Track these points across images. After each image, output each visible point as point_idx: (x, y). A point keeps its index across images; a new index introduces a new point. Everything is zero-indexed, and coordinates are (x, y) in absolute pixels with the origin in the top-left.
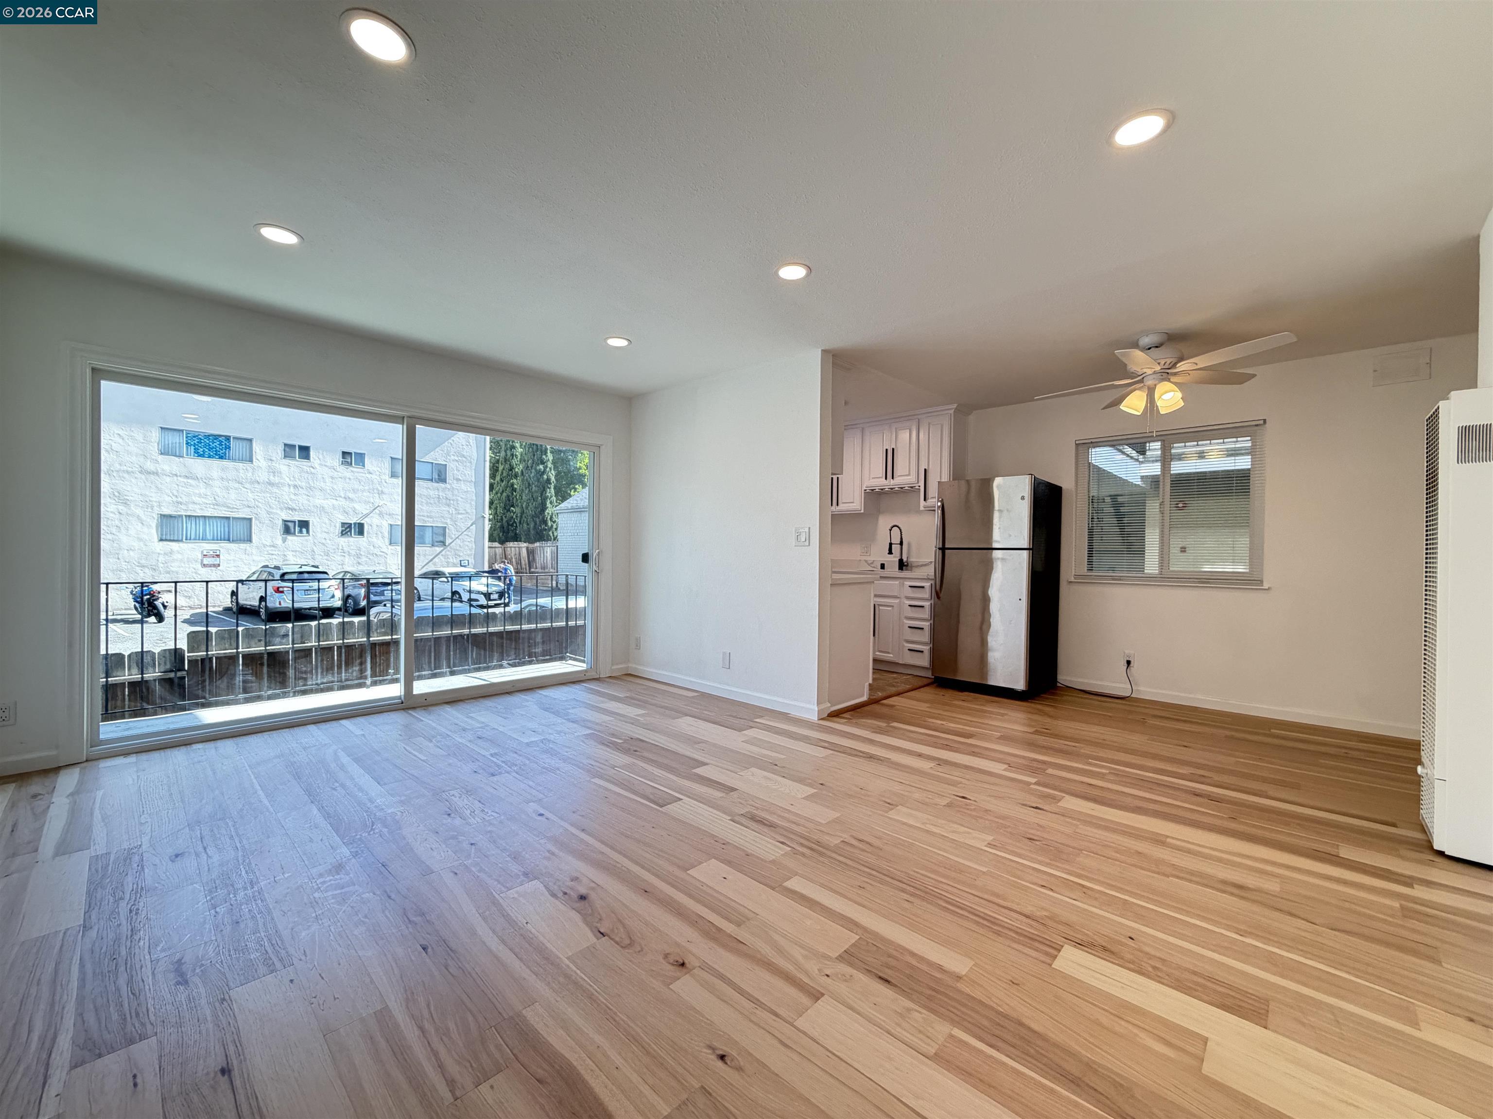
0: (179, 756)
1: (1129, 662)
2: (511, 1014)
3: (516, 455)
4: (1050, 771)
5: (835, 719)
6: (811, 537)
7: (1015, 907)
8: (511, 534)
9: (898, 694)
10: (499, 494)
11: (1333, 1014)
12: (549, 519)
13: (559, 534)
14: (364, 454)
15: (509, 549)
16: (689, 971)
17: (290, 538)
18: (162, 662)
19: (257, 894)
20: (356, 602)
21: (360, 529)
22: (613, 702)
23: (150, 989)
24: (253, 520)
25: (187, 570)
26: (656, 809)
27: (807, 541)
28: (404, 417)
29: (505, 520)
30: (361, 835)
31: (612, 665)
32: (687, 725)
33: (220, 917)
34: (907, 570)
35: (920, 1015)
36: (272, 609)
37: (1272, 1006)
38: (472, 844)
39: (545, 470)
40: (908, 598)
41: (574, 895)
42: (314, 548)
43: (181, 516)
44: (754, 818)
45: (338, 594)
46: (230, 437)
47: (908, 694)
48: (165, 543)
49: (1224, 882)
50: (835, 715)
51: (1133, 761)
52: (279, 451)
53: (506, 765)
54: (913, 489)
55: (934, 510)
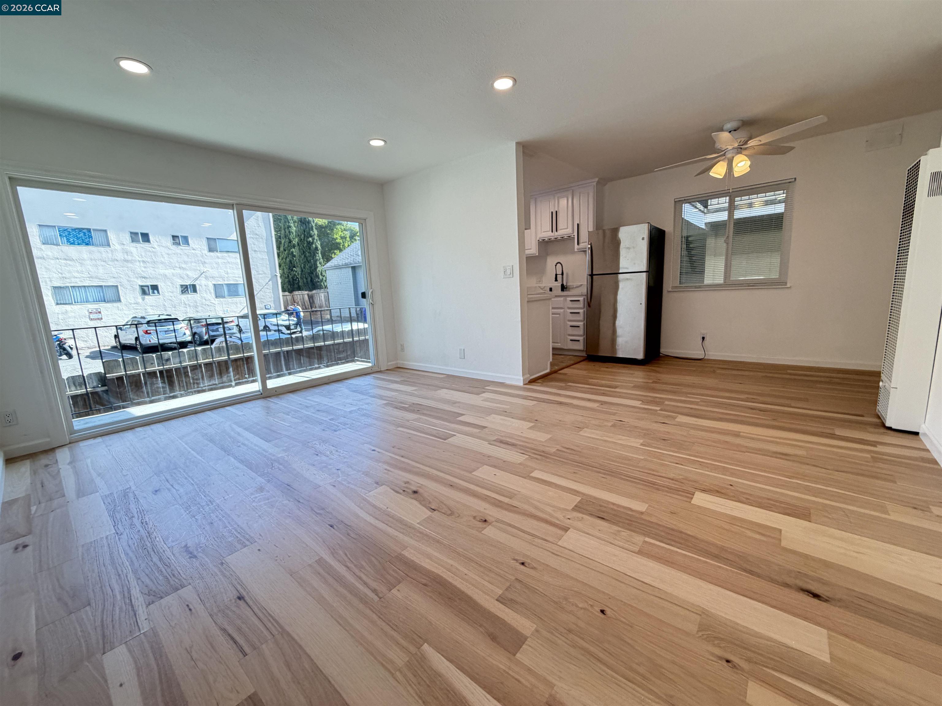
0: (129, 435)
1: (703, 338)
2: (396, 554)
3: (292, 232)
4: (667, 403)
5: (533, 384)
6: (514, 272)
7: (664, 475)
8: (296, 286)
9: (567, 367)
10: (284, 260)
11: (844, 512)
12: (320, 273)
13: (328, 284)
14: (188, 236)
15: (296, 296)
16: (490, 524)
17: (146, 297)
18: (90, 381)
19: (216, 507)
20: (201, 337)
21: (194, 288)
22: (394, 384)
23: (175, 562)
24: (119, 287)
25: (80, 323)
26: (442, 442)
27: (512, 275)
28: (233, 205)
29: (290, 276)
30: (267, 470)
31: (388, 362)
32: (444, 393)
33: (199, 521)
34: (566, 291)
35: (625, 533)
36: (145, 345)
37: (812, 511)
38: (338, 470)
39: (313, 241)
40: (569, 308)
41: (410, 491)
42: (165, 303)
43: (67, 287)
44: (501, 442)
45: (188, 332)
46: (90, 229)
47: (572, 366)
48: (60, 306)
49: (776, 453)
50: (532, 381)
51: (713, 394)
52: (127, 238)
53: (341, 424)
54: (570, 238)
55: (586, 251)
